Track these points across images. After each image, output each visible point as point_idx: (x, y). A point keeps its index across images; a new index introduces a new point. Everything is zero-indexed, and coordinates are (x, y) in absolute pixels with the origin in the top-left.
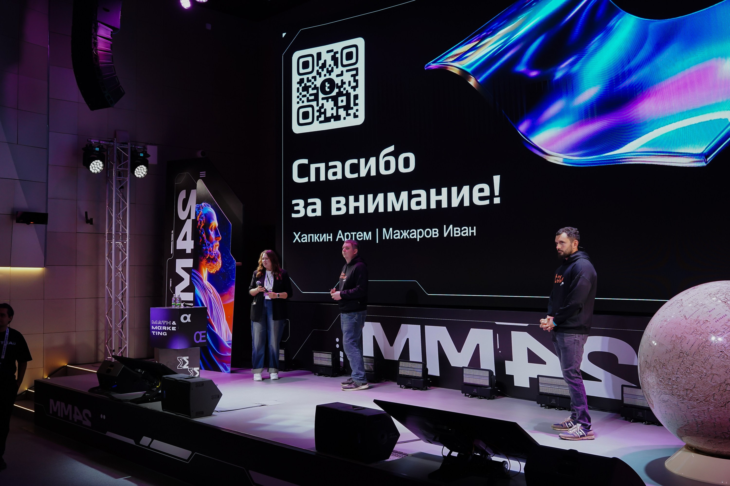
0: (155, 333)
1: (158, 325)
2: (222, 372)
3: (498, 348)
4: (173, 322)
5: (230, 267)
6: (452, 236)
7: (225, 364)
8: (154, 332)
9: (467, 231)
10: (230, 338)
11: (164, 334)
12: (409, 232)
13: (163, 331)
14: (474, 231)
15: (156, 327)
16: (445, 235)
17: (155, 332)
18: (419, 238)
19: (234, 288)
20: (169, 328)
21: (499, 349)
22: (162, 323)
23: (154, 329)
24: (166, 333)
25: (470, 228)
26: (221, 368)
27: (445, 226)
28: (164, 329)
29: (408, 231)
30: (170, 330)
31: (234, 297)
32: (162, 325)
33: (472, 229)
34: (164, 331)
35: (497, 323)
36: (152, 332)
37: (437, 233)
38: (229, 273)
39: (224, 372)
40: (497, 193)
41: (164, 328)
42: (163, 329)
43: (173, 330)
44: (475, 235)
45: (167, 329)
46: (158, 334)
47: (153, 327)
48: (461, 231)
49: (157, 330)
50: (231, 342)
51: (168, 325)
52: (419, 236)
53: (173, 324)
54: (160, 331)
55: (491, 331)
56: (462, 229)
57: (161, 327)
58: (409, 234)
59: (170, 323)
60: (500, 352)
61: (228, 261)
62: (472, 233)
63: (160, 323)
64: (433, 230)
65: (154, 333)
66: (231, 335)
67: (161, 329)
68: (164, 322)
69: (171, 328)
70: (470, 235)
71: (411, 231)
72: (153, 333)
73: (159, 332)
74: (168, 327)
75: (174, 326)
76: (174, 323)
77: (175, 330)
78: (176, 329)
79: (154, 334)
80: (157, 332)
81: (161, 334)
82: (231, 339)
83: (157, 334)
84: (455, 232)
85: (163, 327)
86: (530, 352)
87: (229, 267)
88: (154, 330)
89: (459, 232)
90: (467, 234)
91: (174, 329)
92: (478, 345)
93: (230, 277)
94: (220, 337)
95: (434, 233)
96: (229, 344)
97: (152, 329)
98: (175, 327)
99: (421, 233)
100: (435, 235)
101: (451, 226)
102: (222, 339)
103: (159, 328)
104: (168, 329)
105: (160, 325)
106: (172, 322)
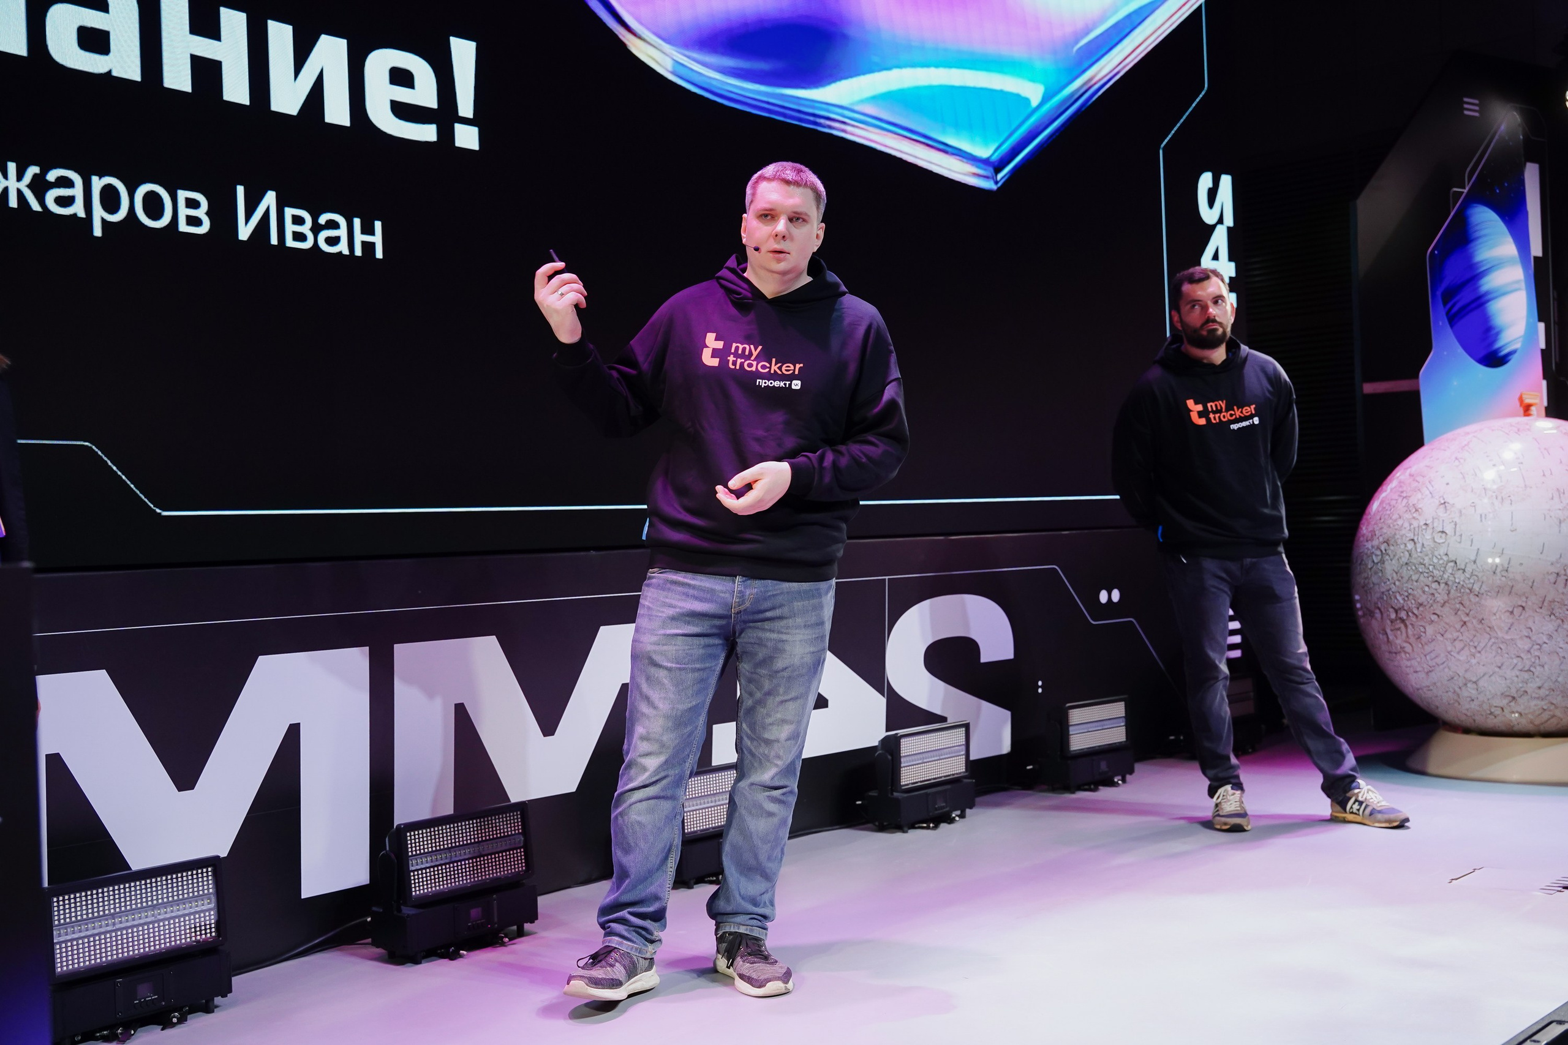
6: (274, 241)
9: (342, 232)
12: (35, 176)
14: (377, 239)
16: (245, 232)
18: (103, 221)
25: (357, 222)
27: (240, 190)
29: (33, 170)
33: (368, 229)
37: (201, 213)
40: (466, 106)
44: (379, 254)
48: (316, 229)
52: (98, 212)
56: (323, 219)
58: (40, 186)
62: (368, 247)
64: (182, 195)
70: (358, 252)
71: (52, 176)
84: (290, 228)
89: (306, 229)
90: (343, 247)
95: (184, 212)
99: (110, 200)
100: (193, 221)
101: (270, 199)
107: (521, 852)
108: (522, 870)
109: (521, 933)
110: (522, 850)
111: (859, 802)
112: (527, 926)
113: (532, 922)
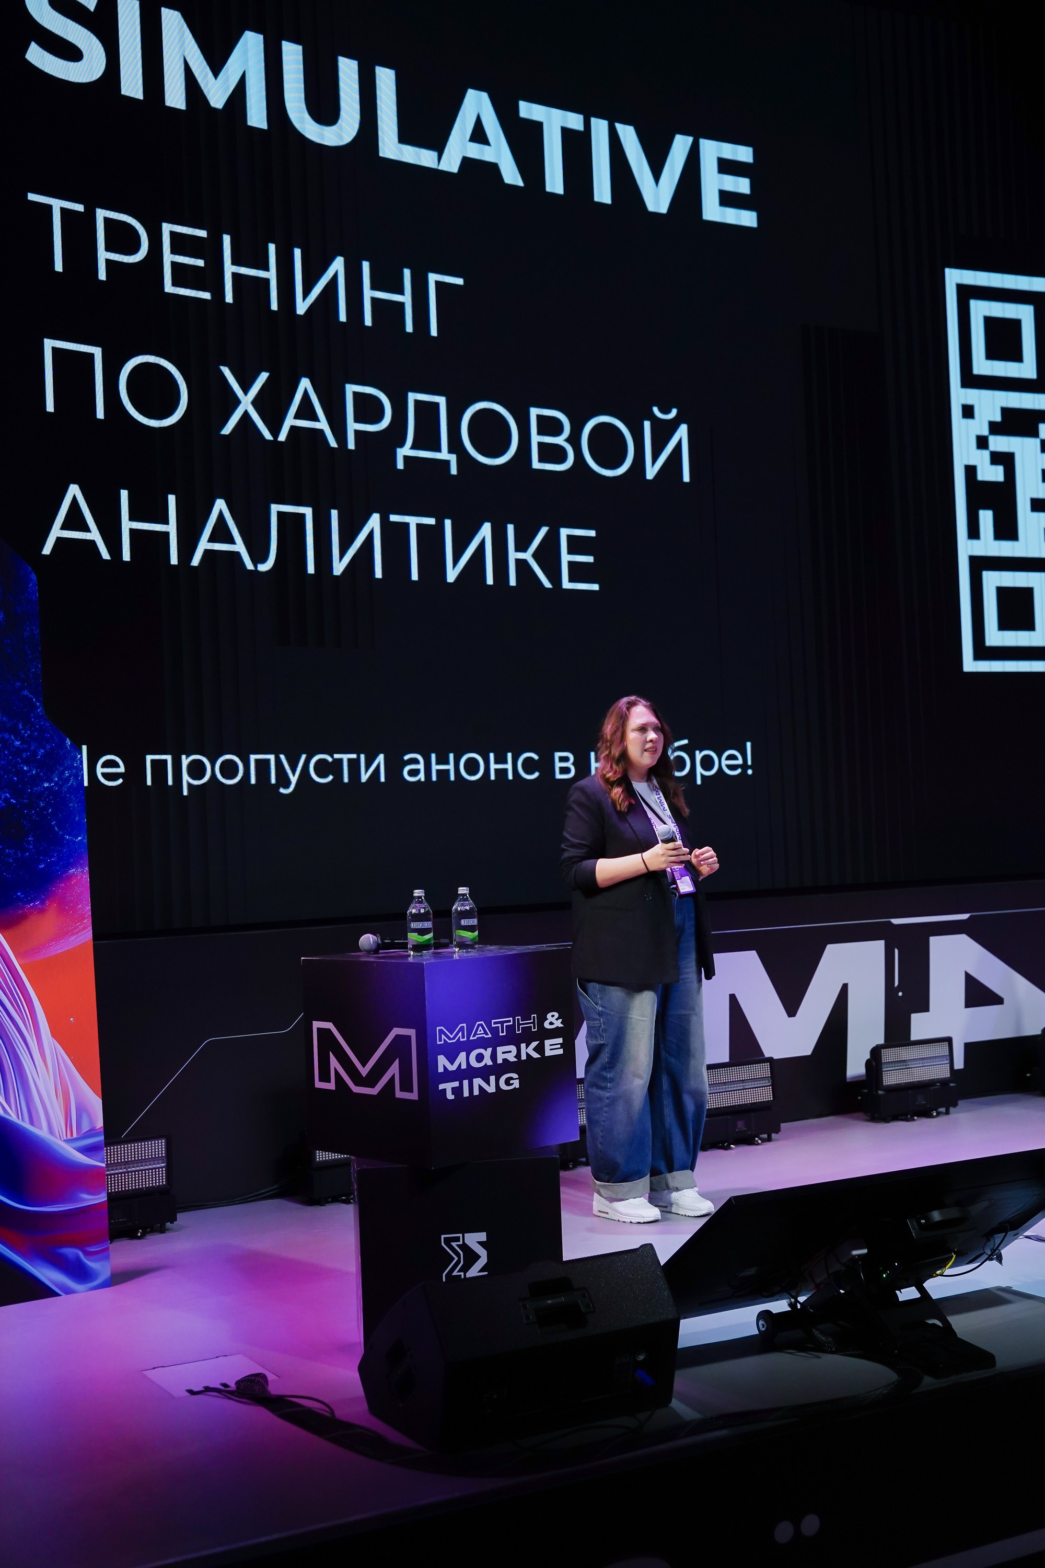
0: (458, 1091)
1: (468, 1047)
2: (55, 1294)
3: (896, 984)
4: (549, 1016)
5: (50, 781)
7: (70, 1252)
8: (448, 1087)
10: (91, 1120)
11: (507, 1082)
13: (499, 1069)
15: (463, 1055)
17: (456, 1084)
19: (86, 878)
20: (529, 1050)
21: (900, 988)
22: (495, 1031)
23: (452, 1068)
24: (515, 1076)
26: (48, 1275)
28: (505, 1060)
30: (536, 1055)
31: (88, 921)
32: (495, 1042)
34: (507, 1066)
35: (896, 921)
36: (441, 1087)
38: (45, 808)
39: (68, 1291)
41: (507, 1053)
42: (500, 1061)
43: (548, 1053)
45: (518, 1055)
46: (476, 1092)
47: (442, 1061)
49: (470, 1073)
50: (102, 1138)
51: (527, 1037)
53: (547, 1025)
54: (484, 1073)
55: (880, 945)
57: (490, 1050)
59: (531, 1023)
60: (900, 994)
61: (36, 754)
63: (481, 1032)
65: (454, 1090)
66: (96, 1103)
67: (490, 1063)
68: (502, 1024)
69: (540, 1049)
72: (445, 1090)
73: (478, 1082)
74: (523, 1046)
75: (554, 1033)
76: (553, 1020)
77: (561, 1052)
78: (562, 1046)
79: (450, 1096)
80: (466, 1083)
81: (491, 1089)
82: (100, 1123)
83: (466, 1094)
85: (500, 1050)
86: (971, 982)
87: (37, 780)
88: (448, 1076)
91: (553, 1047)
92: (845, 987)
93: (53, 826)
94: (26, 1125)
96: (88, 1150)
97: (441, 1070)
98: (560, 1040)
102: (41, 1132)
103: (480, 1058)
104: (524, 1057)
105: (483, 1043)
106: (543, 1019)
107: (769, 1089)
108: (771, 1100)
109: (769, 1139)
110: (771, 1087)
111: (1028, 1075)
112: (774, 1135)
113: (777, 1133)
